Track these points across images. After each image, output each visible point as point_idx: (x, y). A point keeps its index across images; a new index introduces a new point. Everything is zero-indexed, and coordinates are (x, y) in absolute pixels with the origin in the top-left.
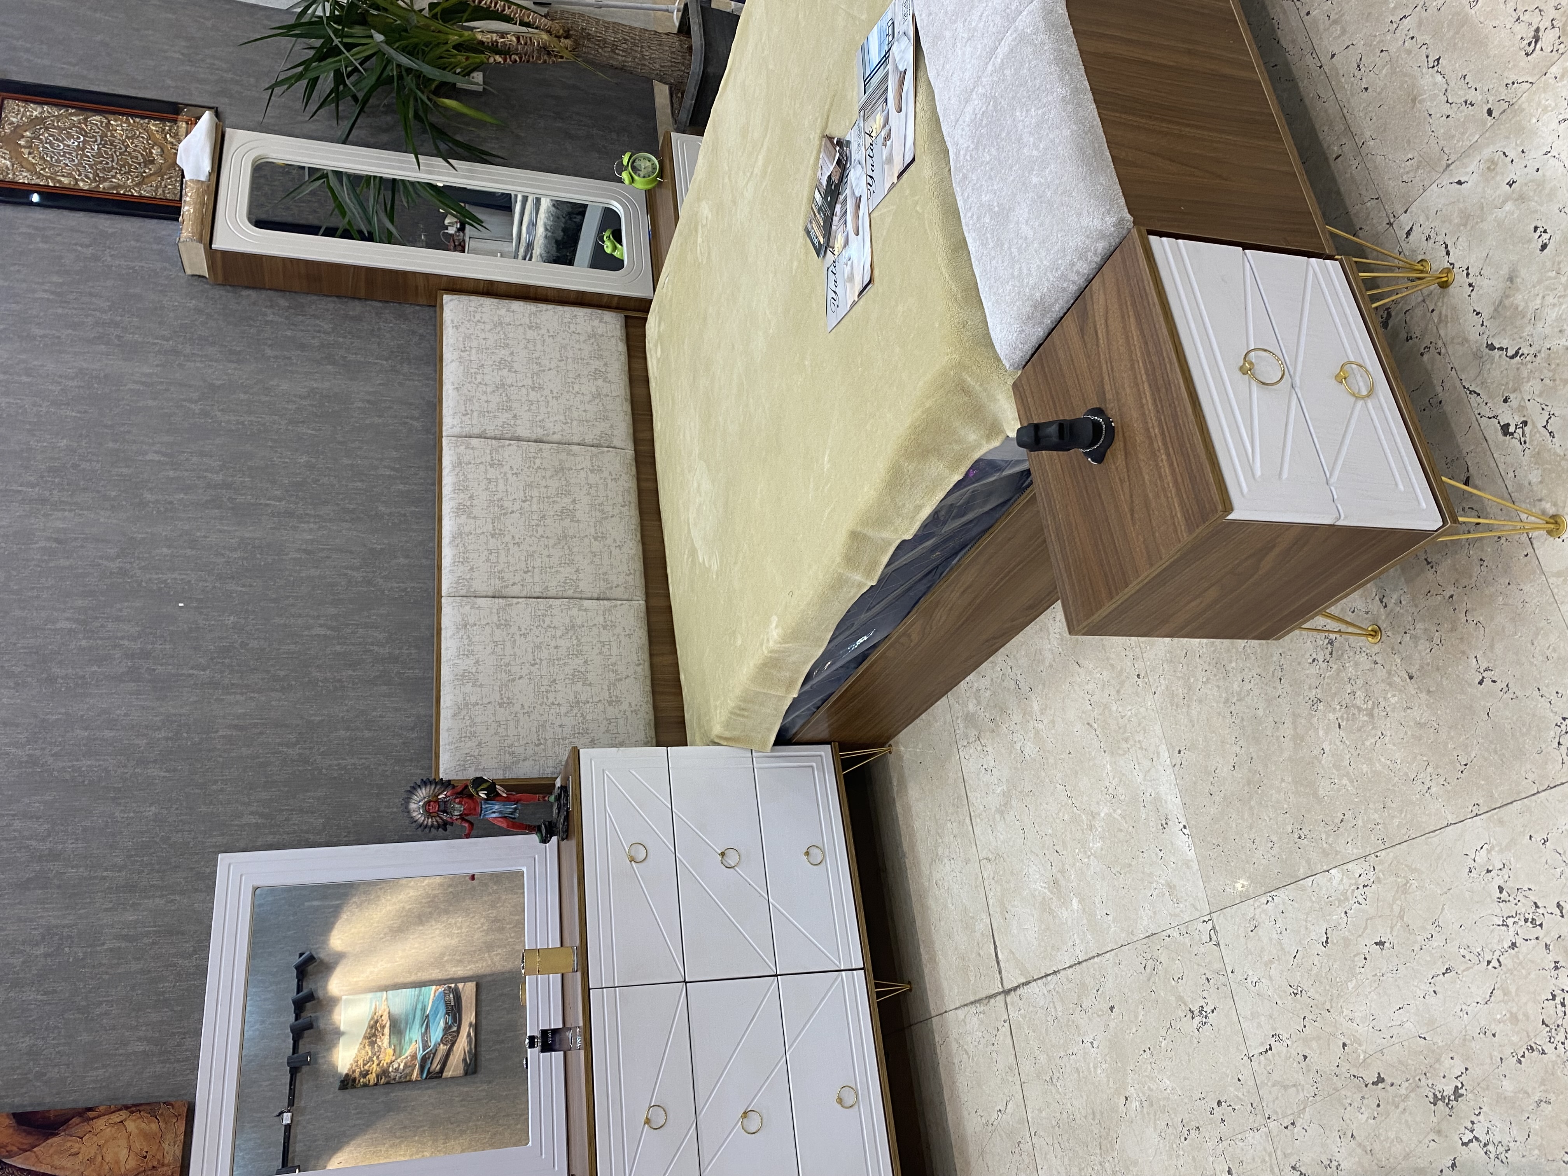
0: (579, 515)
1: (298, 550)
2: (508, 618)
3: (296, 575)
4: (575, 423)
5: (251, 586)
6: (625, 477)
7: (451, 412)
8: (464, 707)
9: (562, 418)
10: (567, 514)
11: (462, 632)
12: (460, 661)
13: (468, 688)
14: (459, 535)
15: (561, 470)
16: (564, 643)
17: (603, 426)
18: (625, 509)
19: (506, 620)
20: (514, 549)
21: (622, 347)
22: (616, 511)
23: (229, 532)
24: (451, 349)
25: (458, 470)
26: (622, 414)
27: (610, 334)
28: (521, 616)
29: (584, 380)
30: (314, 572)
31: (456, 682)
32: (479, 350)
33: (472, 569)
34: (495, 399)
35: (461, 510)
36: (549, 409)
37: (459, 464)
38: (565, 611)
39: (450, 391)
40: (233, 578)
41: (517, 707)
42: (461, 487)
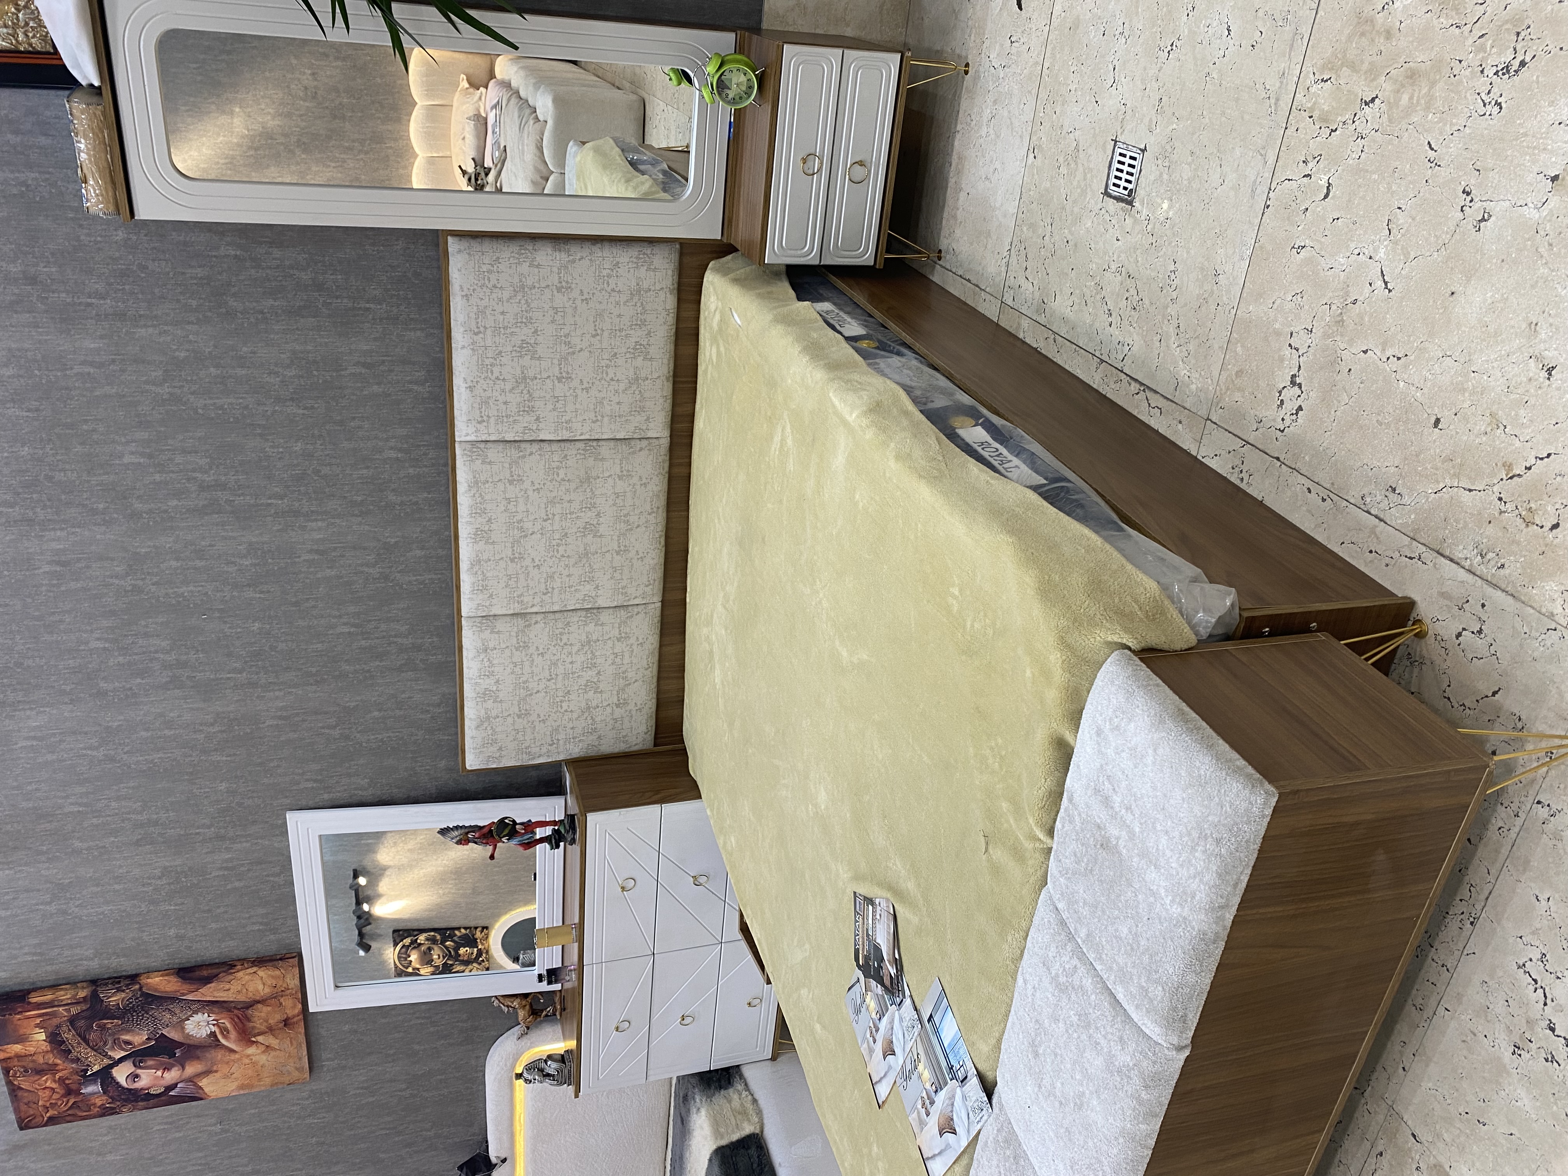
0: (602, 529)
1: (310, 551)
2: (526, 639)
3: (311, 577)
4: (606, 419)
5: (269, 592)
6: (656, 480)
7: (465, 418)
8: (484, 721)
9: (592, 415)
10: (589, 529)
11: (482, 656)
12: (481, 681)
13: (490, 704)
14: (477, 562)
15: (587, 480)
16: (580, 659)
17: (638, 420)
18: (651, 518)
19: (525, 642)
20: (534, 573)
21: (671, 302)
22: (643, 520)
23: (234, 538)
24: (462, 329)
25: (474, 491)
26: (661, 400)
27: (658, 287)
28: (540, 636)
29: (620, 361)
30: (329, 573)
31: (478, 699)
32: (496, 330)
33: (491, 596)
34: (514, 399)
35: (479, 535)
36: (578, 406)
37: (475, 483)
38: (582, 627)
39: (463, 390)
40: (249, 585)
41: (534, 717)
42: (478, 511)
